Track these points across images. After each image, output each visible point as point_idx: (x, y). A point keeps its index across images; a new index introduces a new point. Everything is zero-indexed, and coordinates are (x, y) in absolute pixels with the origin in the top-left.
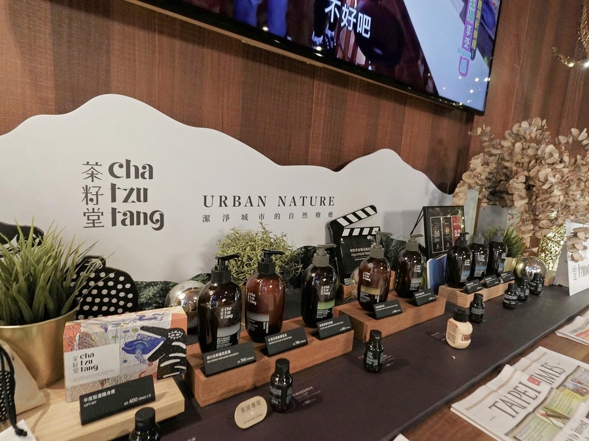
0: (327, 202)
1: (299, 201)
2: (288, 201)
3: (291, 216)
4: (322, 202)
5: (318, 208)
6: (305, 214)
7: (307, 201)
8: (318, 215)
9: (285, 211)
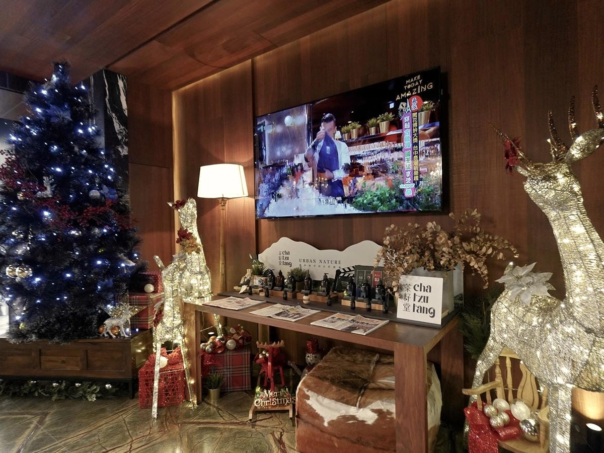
0: (338, 262)
1: (327, 262)
2: (323, 262)
3: (324, 266)
4: (336, 262)
5: (334, 264)
6: (329, 266)
7: (330, 262)
8: (334, 267)
9: (322, 265)
